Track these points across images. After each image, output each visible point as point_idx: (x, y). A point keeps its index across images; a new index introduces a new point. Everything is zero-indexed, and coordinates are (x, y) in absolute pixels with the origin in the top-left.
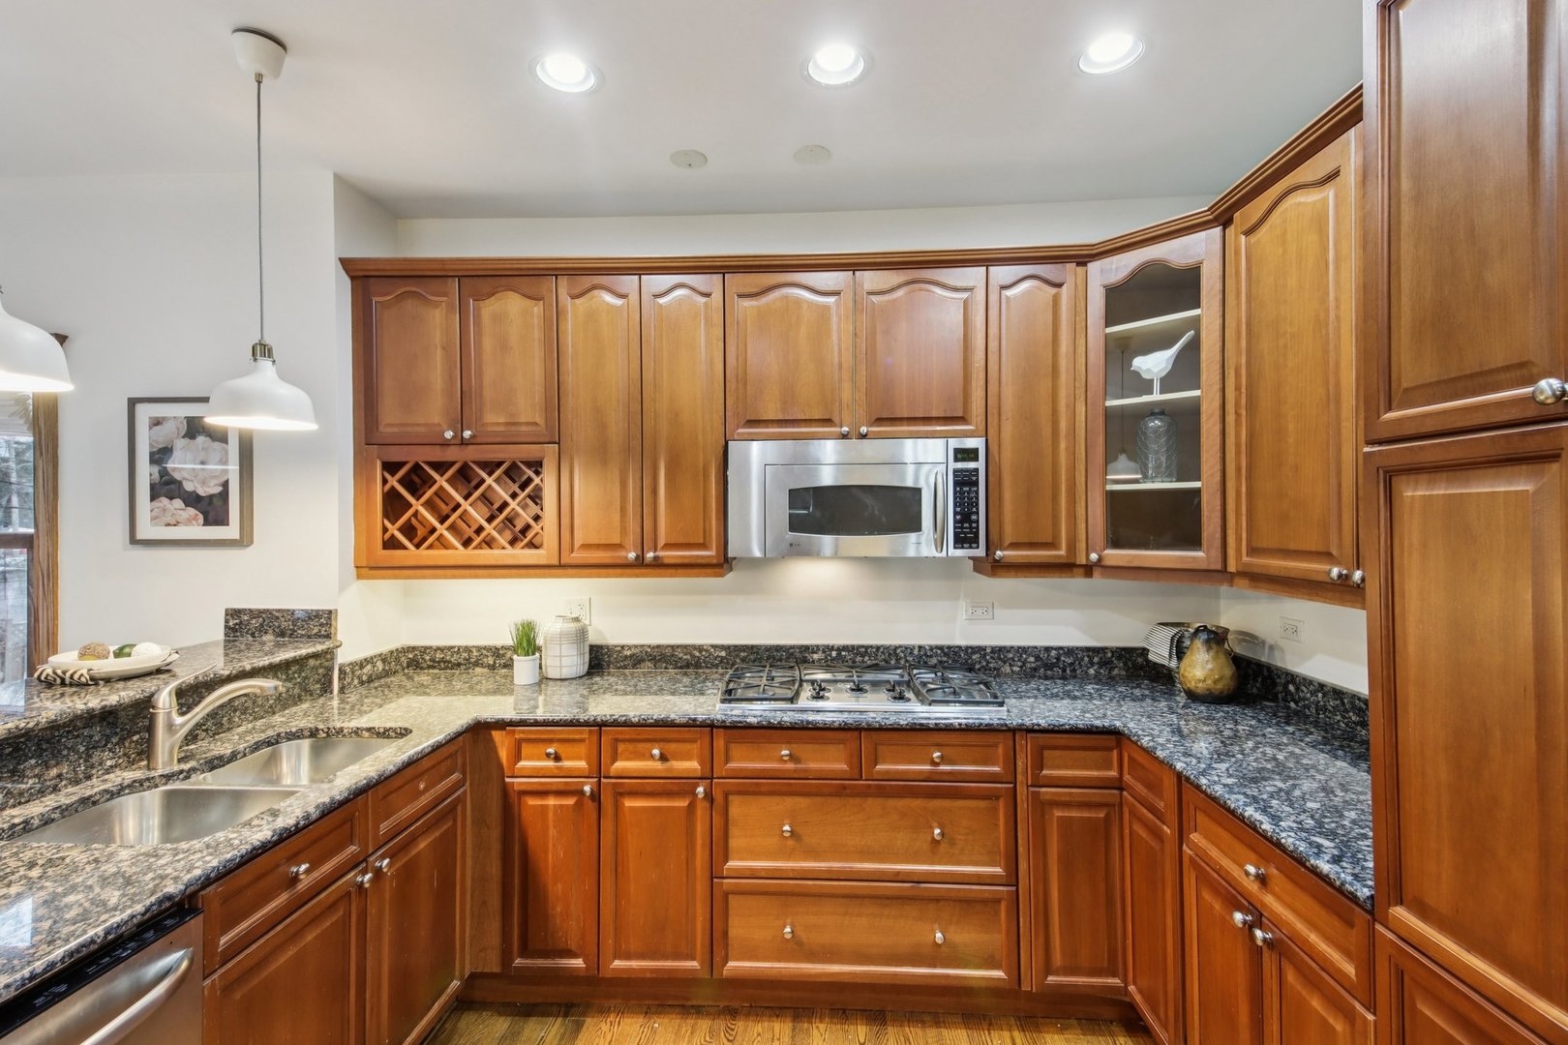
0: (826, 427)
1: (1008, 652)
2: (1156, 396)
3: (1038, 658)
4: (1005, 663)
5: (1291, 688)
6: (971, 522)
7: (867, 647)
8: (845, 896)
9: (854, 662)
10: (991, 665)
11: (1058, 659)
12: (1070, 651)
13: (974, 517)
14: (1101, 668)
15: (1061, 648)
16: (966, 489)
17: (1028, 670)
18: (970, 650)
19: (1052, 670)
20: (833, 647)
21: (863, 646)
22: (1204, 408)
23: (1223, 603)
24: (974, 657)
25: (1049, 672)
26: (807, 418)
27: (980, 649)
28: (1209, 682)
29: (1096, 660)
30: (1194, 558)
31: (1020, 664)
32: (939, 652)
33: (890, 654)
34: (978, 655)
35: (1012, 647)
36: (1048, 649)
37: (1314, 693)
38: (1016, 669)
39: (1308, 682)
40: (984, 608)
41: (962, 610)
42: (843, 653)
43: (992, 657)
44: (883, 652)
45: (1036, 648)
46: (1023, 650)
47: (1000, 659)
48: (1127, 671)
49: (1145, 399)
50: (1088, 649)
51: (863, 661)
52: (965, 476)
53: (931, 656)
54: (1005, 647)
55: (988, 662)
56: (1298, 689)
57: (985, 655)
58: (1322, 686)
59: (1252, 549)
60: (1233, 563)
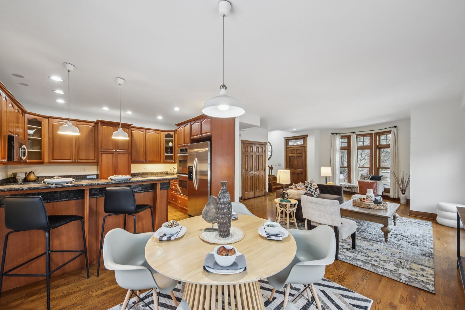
22: (42, 141)
59: (53, 159)
60: (46, 161)
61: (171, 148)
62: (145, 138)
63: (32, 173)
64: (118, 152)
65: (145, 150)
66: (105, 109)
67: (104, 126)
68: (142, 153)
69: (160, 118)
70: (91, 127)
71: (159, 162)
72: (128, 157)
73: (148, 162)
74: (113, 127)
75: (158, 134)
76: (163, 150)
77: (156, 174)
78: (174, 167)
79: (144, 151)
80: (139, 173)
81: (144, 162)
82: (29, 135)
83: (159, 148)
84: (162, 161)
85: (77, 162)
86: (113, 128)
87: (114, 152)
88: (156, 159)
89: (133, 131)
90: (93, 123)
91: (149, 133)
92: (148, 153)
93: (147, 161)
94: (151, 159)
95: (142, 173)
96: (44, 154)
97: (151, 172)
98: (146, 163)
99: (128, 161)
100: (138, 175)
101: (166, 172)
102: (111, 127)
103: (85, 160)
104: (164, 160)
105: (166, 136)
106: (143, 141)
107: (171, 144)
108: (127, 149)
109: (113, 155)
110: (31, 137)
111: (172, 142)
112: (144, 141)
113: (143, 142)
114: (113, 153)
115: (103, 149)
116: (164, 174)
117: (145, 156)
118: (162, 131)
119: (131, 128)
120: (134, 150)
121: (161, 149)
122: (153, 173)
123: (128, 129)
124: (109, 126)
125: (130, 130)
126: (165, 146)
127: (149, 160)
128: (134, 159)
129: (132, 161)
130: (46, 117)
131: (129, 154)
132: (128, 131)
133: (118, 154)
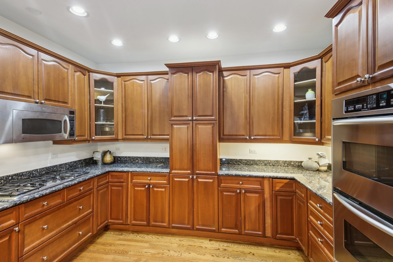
0: (29, 98)
1: (63, 165)
2: (102, 105)
3: (69, 165)
4: (62, 168)
5: (119, 159)
6: (73, 130)
7: (22, 173)
8: (60, 237)
9: (18, 179)
10: (59, 170)
11: (73, 164)
12: (75, 162)
13: (74, 129)
14: (81, 165)
15: (74, 162)
16: (72, 122)
17: (67, 169)
18: (54, 167)
19: (72, 167)
20: (10, 176)
21: (21, 173)
22: (115, 109)
23: (98, 147)
24: (55, 168)
25: (71, 168)
26: (23, 94)
27: (56, 166)
28: (111, 160)
29: (80, 163)
30: (113, 137)
31: (65, 168)
32: (45, 169)
33: (31, 173)
34: (56, 168)
35: (64, 164)
36: (71, 162)
37: (124, 158)
38: (64, 169)
39: (122, 157)
40: (55, 154)
41: (50, 156)
42: (14, 177)
43: (59, 168)
44: (28, 173)
45: (69, 163)
46: (66, 164)
47: (61, 167)
48: (85, 164)
49: (101, 105)
50: (79, 161)
51: (21, 178)
52: (72, 118)
53: (43, 171)
54: (62, 164)
55: (58, 169)
56: (120, 159)
57: (57, 167)
58: (126, 157)
59: (126, 135)
60: (120, 137)
61: (311, 104)
62: (250, 91)
63: (108, 153)
64: (196, 120)
65: (248, 114)
68: (242, 120)
71: (280, 140)
72: (213, 130)
73: (254, 139)
74: (188, 73)
75: (277, 75)
76: (290, 110)
77: (275, 164)
78: (320, 153)
79: (246, 117)
80: (241, 160)
81: (246, 139)
84: (286, 136)
85: (150, 139)
86: (188, 75)
87: (189, 120)
88: (271, 134)
89: (226, 78)
90: (166, 73)
91: (256, 77)
92: (255, 120)
93: (252, 138)
94: (261, 134)
95: (246, 160)
96: (117, 128)
97: (264, 161)
98: (251, 141)
100: (239, 163)
101: (299, 162)
102: (186, 73)
103: (159, 135)
104: (290, 136)
105: (298, 77)
106: (244, 95)
107: (310, 95)
108: (211, 114)
109: (188, 127)
111: (314, 89)
112: (248, 96)
113: (245, 98)
114: (189, 124)
115: (175, 116)
116: (293, 166)
117: (248, 127)
118: (287, 66)
119: (219, 72)
120: (227, 114)
121: (284, 110)
122: (269, 163)
123: (213, 72)
124: (182, 72)
125: (216, 74)
126: (295, 101)
127: (255, 136)
128: (225, 133)
129: (225, 137)
130: (118, 76)
131: (214, 124)
132: (212, 77)
133: (196, 124)
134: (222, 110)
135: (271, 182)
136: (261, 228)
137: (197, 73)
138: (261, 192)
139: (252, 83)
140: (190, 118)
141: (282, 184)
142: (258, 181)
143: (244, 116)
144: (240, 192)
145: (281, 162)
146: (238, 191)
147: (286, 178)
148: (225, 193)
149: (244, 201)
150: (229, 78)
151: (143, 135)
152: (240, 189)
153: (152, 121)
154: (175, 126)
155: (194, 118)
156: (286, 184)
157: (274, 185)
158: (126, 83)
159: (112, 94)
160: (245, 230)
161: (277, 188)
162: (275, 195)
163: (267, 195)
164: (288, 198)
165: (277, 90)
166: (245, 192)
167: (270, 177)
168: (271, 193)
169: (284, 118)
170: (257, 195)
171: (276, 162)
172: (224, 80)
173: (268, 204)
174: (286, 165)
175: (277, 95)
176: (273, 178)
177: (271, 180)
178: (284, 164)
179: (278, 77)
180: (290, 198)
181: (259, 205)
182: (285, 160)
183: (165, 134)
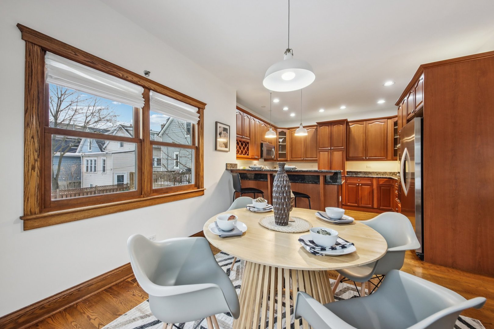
22: (286, 146)
59: (292, 158)
60: (289, 159)
62: (366, 132)
64: (333, 149)
65: (365, 145)
66: (322, 111)
67: (321, 127)
68: (361, 148)
69: (381, 102)
70: (314, 130)
71: (385, 159)
72: (342, 154)
73: (368, 159)
74: (329, 126)
75: (383, 123)
79: (363, 147)
80: (360, 172)
81: (363, 159)
82: (279, 142)
83: (384, 142)
85: (305, 160)
86: (329, 127)
87: (329, 149)
88: (380, 156)
89: (350, 127)
90: (315, 126)
91: (370, 125)
92: (369, 148)
93: (367, 158)
94: (373, 156)
95: (364, 172)
96: (287, 155)
97: (376, 172)
98: (366, 160)
99: (343, 158)
102: (327, 126)
103: (310, 158)
104: (392, 157)
106: (362, 135)
108: (342, 146)
109: (328, 153)
110: (281, 144)
112: (364, 135)
114: (329, 151)
115: (321, 147)
117: (365, 152)
118: (390, 118)
119: (346, 123)
120: (352, 146)
121: (388, 142)
122: (380, 173)
123: (343, 125)
124: (325, 125)
125: (345, 126)
126: (395, 137)
127: (369, 157)
128: (350, 156)
129: (350, 158)
130: (288, 129)
131: (343, 151)
132: (342, 127)
133: (333, 151)
134: (348, 143)
135: (377, 180)
136: (371, 203)
137: (334, 126)
138: (371, 185)
139: (367, 128)
140: (330, 148)
141: (383, 181)
142: (369, 179)
143: (362, 146)
144: (358, 185)
145: (388, 173)
146: (357, 184)
147: (386, 178)
148: (349, 186)
149: (361, 189)
150: (352, 126)
151: (301, 158)
152: (359, 184)
153: (306, 151)
154: (321, 153)
155: (332, 148)
156: (386, 181)
157: (379, 181)
158: (292, 132)
159: (285, 138)
160: (361, 204)
161: (381, 183)
162: (379, 187)
163: (375, 186)
164: (387, 188)
165: (383, 132)
166: (361, 185)
167: (377, 178)
168: (377, 185)
169: (388, 147)
170: (369, 187)
171: (384, 173)
172: (349, 127)
173: (375, 192)
174: (391, 174)
175: (383, 134)
176: (378, 178)
177: (377, 179)
178: (390, 174)
179: (384, 124)
180: (389, 188)
181: (370, 192)
182: (390, 172)
183: (314, 157)
